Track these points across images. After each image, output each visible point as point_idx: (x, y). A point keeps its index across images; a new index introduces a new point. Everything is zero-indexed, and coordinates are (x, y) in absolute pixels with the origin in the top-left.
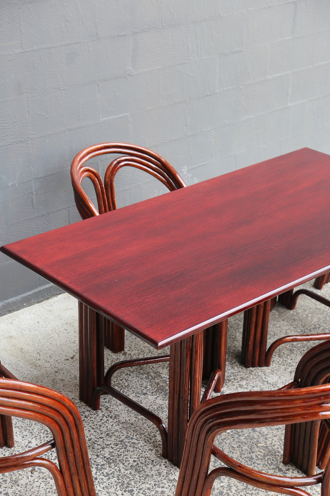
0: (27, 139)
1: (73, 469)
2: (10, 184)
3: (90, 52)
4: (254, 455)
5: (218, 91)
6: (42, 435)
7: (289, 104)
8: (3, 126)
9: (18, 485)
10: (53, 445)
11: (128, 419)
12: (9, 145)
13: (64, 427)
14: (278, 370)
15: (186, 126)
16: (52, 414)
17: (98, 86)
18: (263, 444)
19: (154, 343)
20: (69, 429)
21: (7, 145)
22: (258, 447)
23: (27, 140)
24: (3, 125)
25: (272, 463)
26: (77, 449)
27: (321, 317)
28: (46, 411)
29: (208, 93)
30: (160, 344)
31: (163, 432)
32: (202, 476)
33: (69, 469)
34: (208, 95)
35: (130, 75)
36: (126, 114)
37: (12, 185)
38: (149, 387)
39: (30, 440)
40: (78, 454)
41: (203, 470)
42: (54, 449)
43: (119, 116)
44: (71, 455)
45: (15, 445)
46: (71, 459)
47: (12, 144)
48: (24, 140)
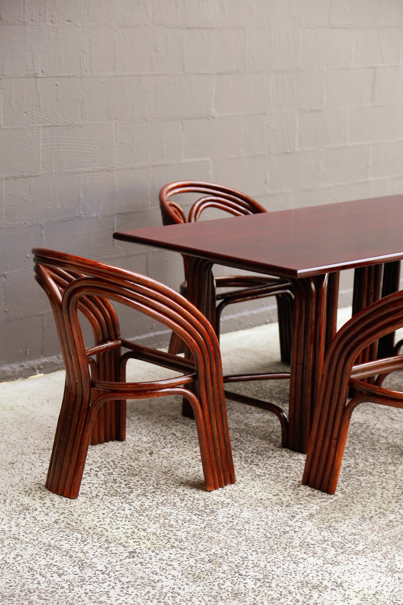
0: (113, 168)
2: (94, 215)
3: (176, 85)
4: (377, 447)
5: (297, 149)
6: (152, 435)
7: (370, 179)
8: (92, 151)
9: (140, 461)
11: (238, 427)
12: (96, 171)
13: (206, 356)
15: (266, 183)
17: (182, 123)
18: (385, 441)
20: (210, 359)
21: (94, 172)
22: (379, 443)
23: (112, 170)
24: (93, 149)
25: (396, 452)
29: (289, 151)
32: (341, 408)
33: (209, 405)
34: (287, 153)
35: (213, 117)
36: (208, 159)
37: (96, 217)
39: (140, 437)
43: (201, 159)
44: (210, 388)
45: (126, 440)
46: (211, 394)
47: (98, 171)
48: (110, 169)
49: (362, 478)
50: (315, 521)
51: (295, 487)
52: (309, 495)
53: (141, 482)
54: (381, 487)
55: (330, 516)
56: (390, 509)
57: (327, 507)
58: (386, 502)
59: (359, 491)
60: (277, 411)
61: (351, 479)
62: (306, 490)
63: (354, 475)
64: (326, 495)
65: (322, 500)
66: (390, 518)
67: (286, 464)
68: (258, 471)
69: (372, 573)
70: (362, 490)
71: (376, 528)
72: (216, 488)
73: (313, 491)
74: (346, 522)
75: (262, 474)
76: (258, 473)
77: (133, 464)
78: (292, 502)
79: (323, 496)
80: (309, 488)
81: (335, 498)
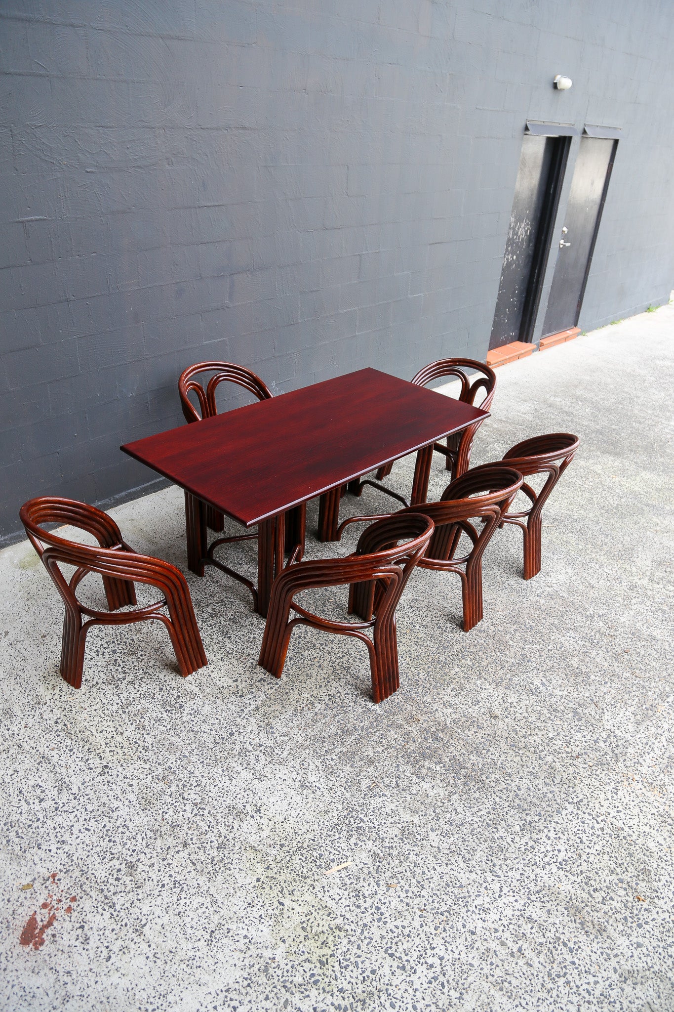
1: (182, 621)
4: (325, 609)
5: (299, 321)
7: (357, 334)
8: (123, 349)
10: (165, 604)
11: (226, 584)
12: (128, 363)
13: (173, 590)
14: (346, 544)
16: (162, 579)
17: (202, 316)
18: (333, 600)
19: (244, 523)
20: (177, 591)
21: (126, 364)
22: (329, 602)
23: (143, 360)
24: (124, 347)
25: (339, 614)
26: (184, 606)
27: (381, 502)
28: (158, 577)
29: (292, 323)
30: (248, 524)
31: (254, 592)
32: (284, 625)
33: (179, 622)
35: (227, 308)
36: (225, 338)
37: (131, 397)
38: (244, 559)
40: (185, 610)
41: (284, 621)
42: (166, 606)
43: (218, 340)
44: (179, 610)
45: (137, 603)
46: (180, 614)
47: (130, 363)
48: (140, 360)
49: (306, 653)
50: (258, 717)
51: (253, 667)
52: (262, 679)
53: (135, 663)
54: (318, 664)
55: (271, 709)
56: (319, 696)
57: (272, 696)
58: (318, 687)
59: (300, 673)
60: (249, 584)
61: (298, 655)
62: (260, 673)
63: (301, 649)
64: (274, 680)
65: (269, 686)
66: (317, 710)
67: (252, 636)
68: (230, 646)
69: (287, 790)
70: (303, 670)
71: (303, 724)
72: (190, 673)
73: (265, 674)
74: (282, 717)
75: (231, 652)
76: (228, 650)
77: (135, 638)
78: (245, 691)
79: (272, 681)
80: (263, 670)
81: (280, 683)
